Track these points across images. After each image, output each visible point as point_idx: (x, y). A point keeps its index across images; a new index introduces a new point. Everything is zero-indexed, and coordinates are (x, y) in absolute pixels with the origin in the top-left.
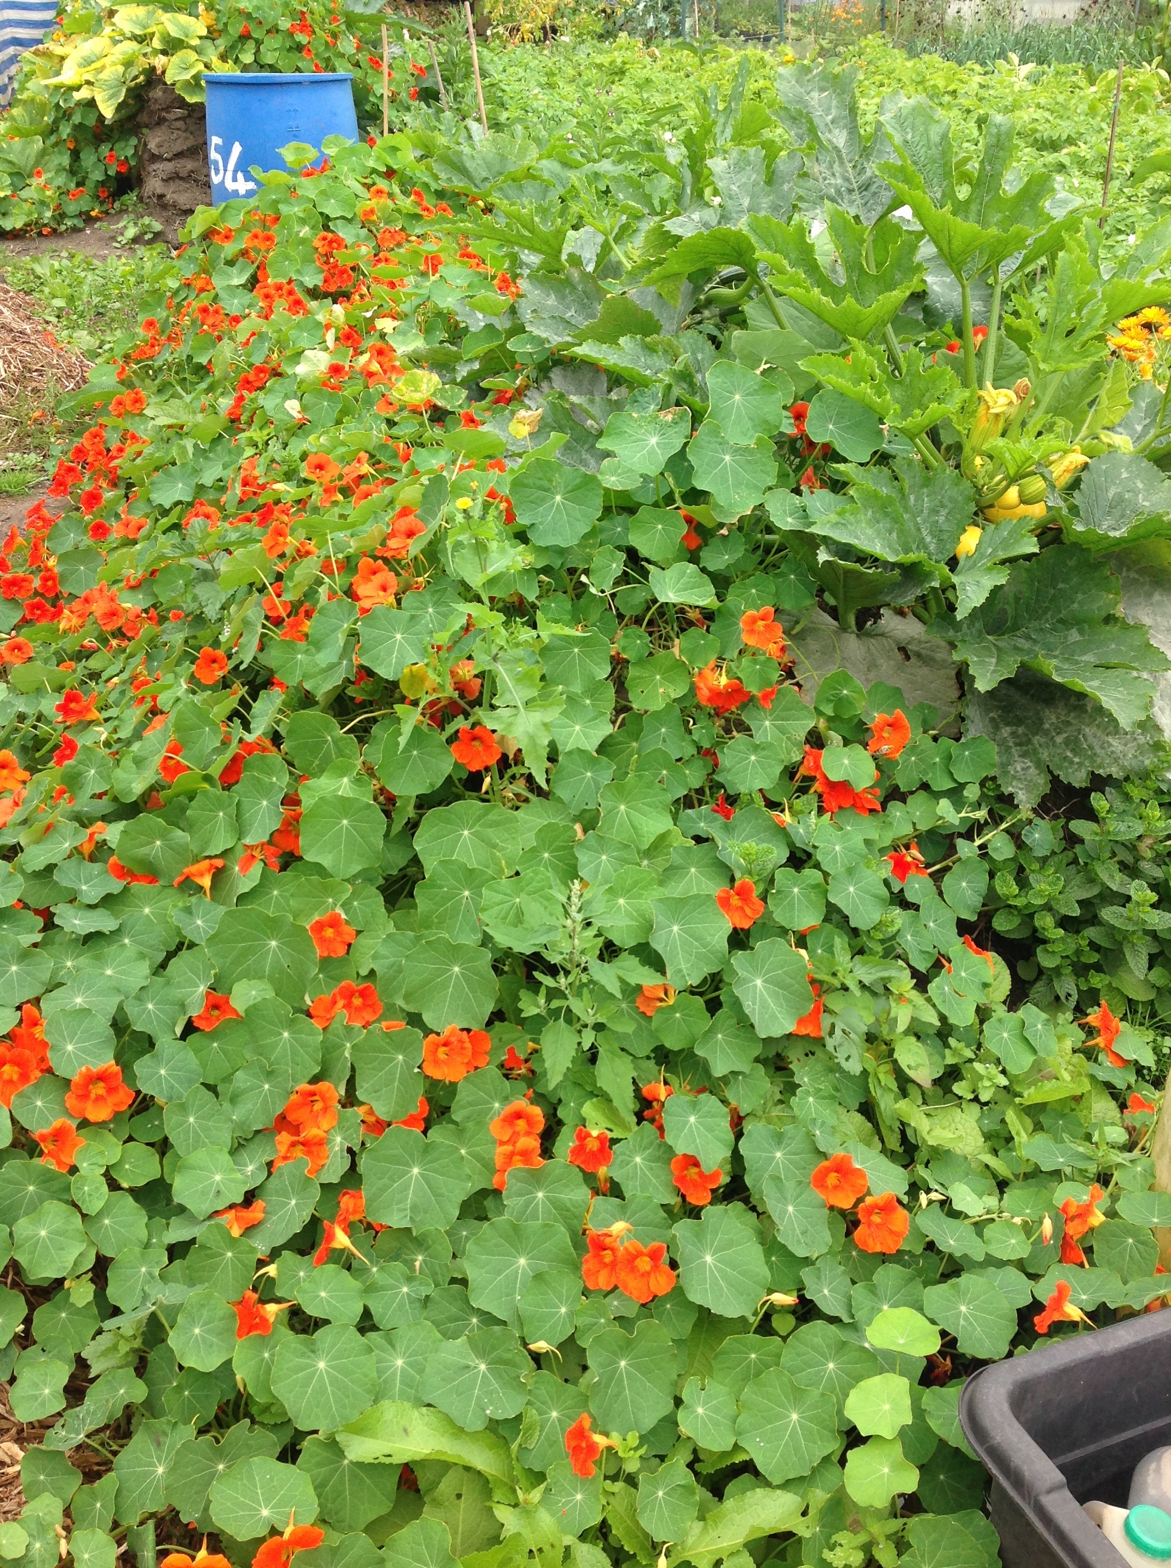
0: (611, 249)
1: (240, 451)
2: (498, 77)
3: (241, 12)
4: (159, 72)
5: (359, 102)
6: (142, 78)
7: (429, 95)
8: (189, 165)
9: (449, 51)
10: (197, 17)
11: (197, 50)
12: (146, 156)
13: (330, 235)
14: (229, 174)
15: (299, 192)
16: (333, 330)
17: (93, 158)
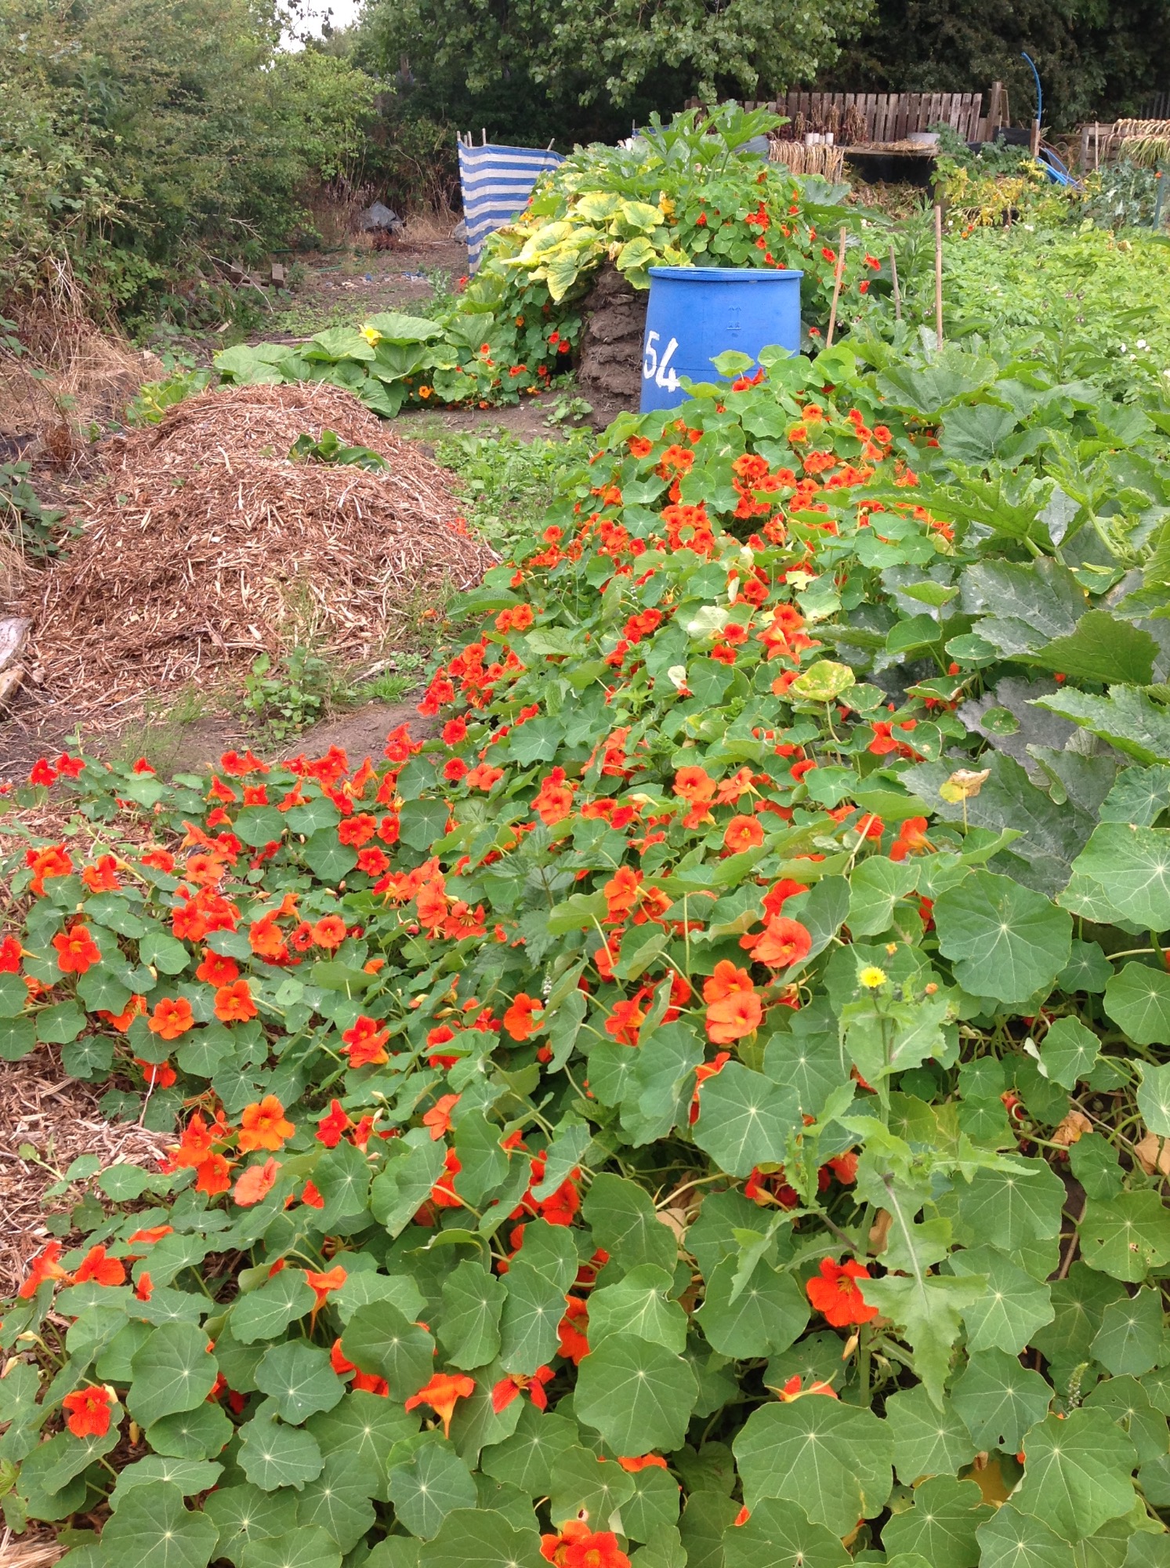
0: (1088, 517)
1: (612, 715)
2: (956, 272)
3: (700, 201)
4: (611, 258)
5: (805, 294)
6: (595, 262)
7: (881, 289)
8: (627, 349)
9: (908, 244)
10: (656, 205)
11: (652, 238)
12: (587, 339)
13: (752, 458)
14: (662, 370)
15: (726, 406)
16: (737, 580)
17: (538, 337)
